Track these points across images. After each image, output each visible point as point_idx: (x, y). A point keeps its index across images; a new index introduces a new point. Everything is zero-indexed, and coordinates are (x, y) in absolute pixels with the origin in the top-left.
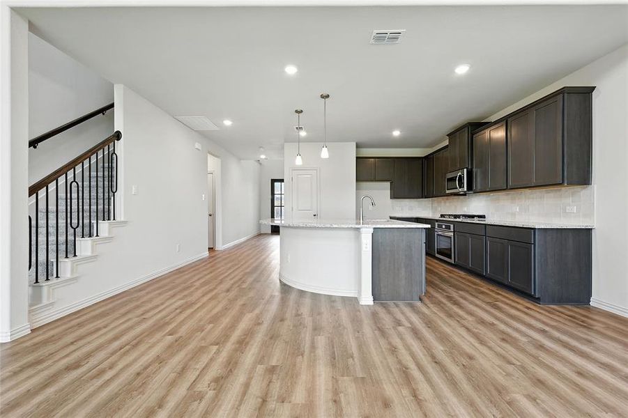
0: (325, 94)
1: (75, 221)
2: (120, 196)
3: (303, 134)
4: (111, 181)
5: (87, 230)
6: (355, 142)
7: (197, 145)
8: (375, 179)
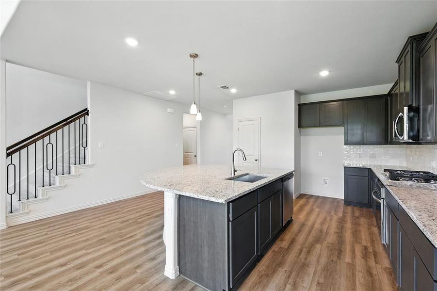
0: (192, 53)
1: (50, 167)
3: (233, 91)
5: (60, 170)
6: (294, 90)
7: (169, 110)
8: (320, 125)
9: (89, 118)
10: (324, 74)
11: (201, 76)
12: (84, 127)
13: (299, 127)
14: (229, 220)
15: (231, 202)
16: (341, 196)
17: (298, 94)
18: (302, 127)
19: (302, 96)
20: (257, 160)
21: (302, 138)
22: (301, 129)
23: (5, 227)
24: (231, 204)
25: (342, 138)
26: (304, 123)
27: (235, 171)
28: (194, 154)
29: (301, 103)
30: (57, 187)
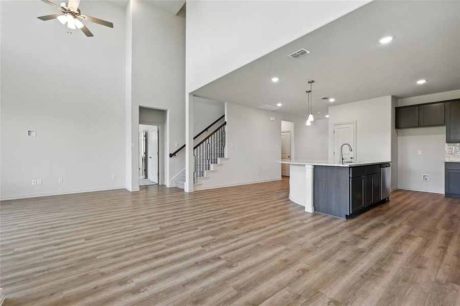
0: (310, 80)
1: (209, 158)
2: (226, 147)
3: (332, 100)
4: (222, 142)
5: (213, 161)
6: (390, 96)
7: (272, 119)
8: (419, 126)
9: (226, 127)
10: (421, 82)
11: (310, 93)
12: (223, 133)
13: (396, 128)
14: (350, 177)
15: (352, 167)
16: (442, 192)
17: (395, 98)
18: (400, 128)
19: (399, 100)
20: (352, 158)
21: (399, 138)
22: (399, 130)
23: (193, 191)
24: (351, 169)
25: (444, 137)
26: (402, 124)
27: (343, 159)
28: (288, 155)
29: (399, 106)
30: (212, 171)
